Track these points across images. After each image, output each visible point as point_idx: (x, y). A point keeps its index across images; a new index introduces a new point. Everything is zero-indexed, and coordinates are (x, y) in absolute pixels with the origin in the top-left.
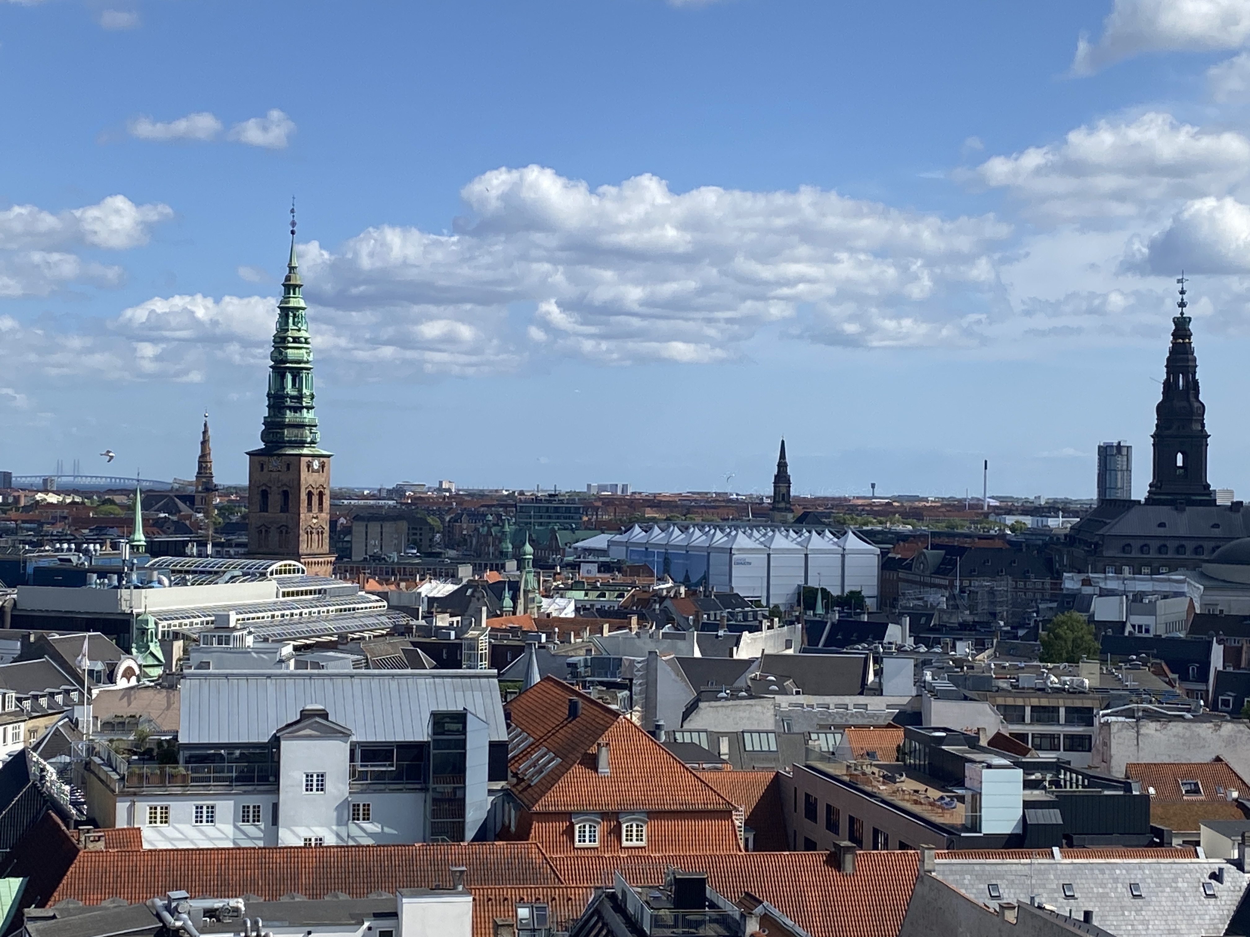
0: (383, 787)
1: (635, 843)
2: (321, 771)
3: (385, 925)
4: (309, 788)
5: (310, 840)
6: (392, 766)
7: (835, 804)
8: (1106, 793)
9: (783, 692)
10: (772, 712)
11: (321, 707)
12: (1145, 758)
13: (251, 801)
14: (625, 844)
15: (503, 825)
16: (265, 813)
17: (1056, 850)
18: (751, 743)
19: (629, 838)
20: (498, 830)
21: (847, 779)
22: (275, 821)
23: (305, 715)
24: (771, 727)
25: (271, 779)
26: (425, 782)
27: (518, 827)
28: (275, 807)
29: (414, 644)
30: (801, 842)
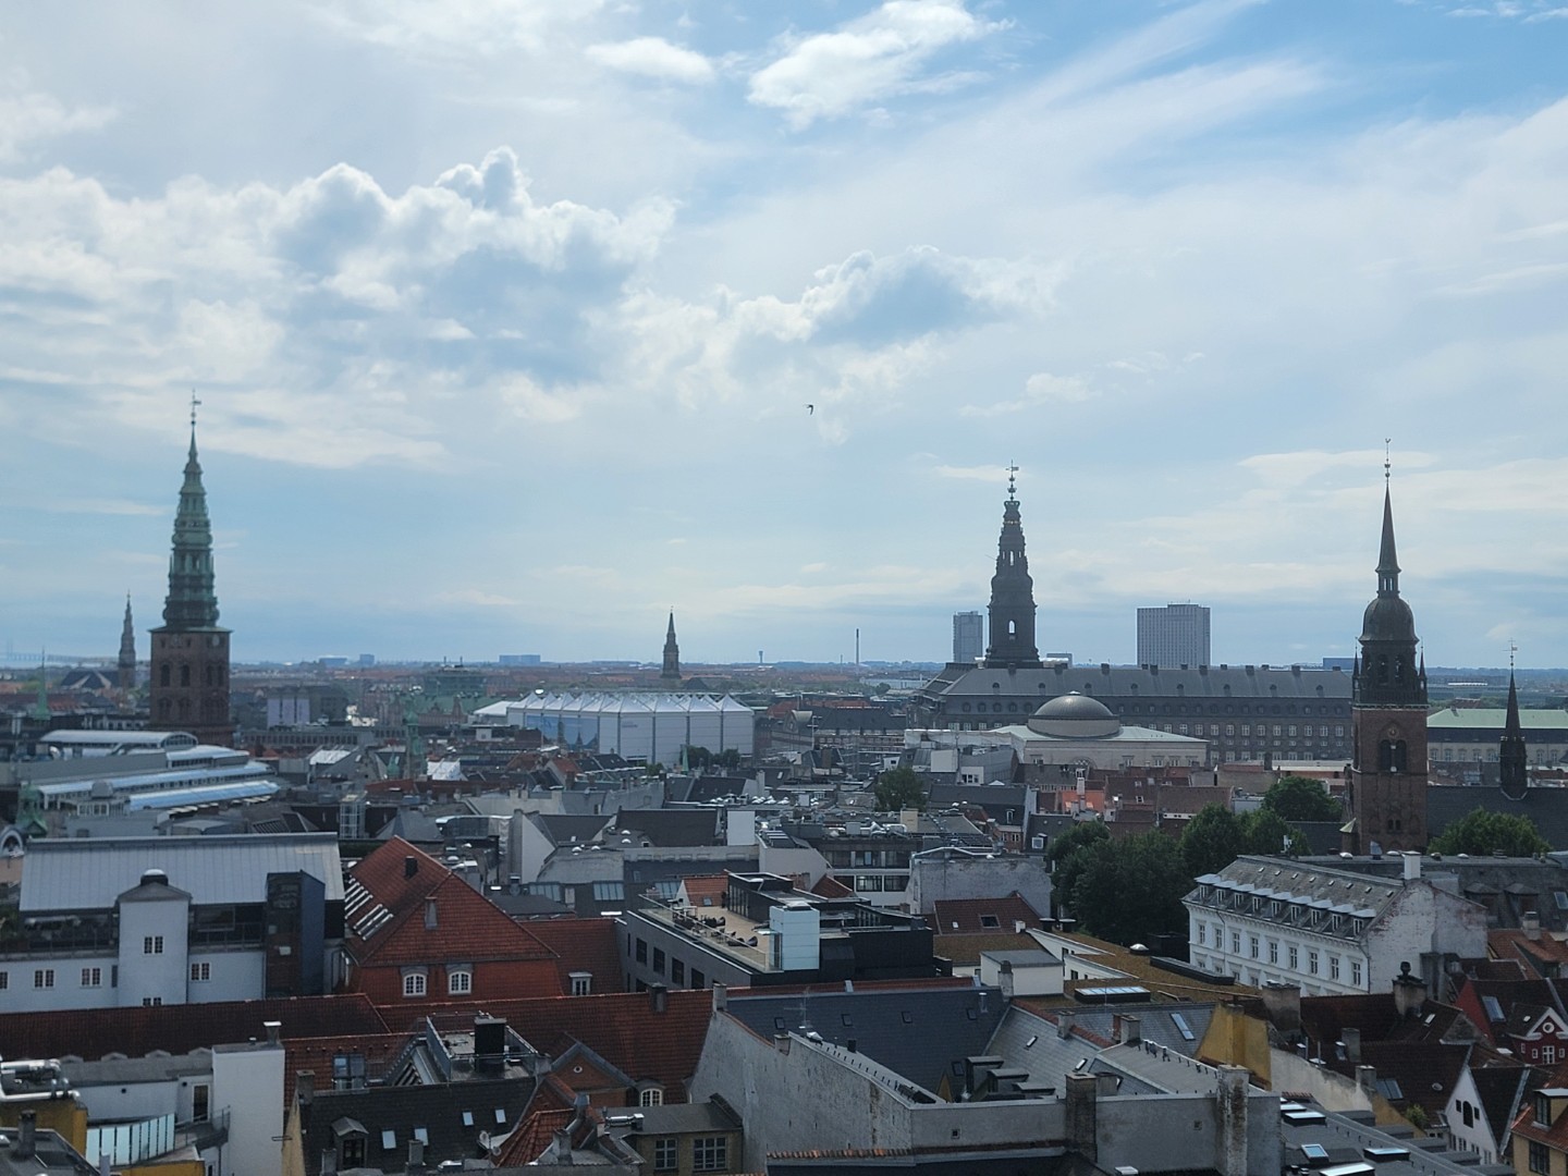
0: (222, 947)
1: (460, 991)
2: (159, 935)
3: (201, 1080)
4: (148, 951)
5: (149, 1000)
6: (231, 926)
7: (661, 948)
8: (896, 929)
9: (634, 845)
10: (622, 864)
11: (160, 872)
12: (951, 895)
13: (91, 964)
14: (451, 992)
15: (340, 978)
16: (105, 976)
17: (848, 983)
18: (600, 894)
19: (455, 986)
20: (334, 985)
21: (672, 924)
22: (114, 984)
23: (147, 881)
24: (621, 879)
25: (111, 942)
26: (263, 941)
27: (351, 980)
28: (115, 969)
29: (293, 808)
30: (633, 985)
